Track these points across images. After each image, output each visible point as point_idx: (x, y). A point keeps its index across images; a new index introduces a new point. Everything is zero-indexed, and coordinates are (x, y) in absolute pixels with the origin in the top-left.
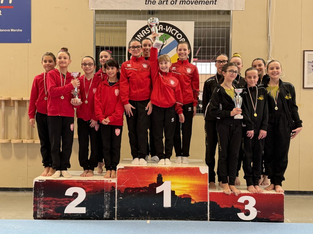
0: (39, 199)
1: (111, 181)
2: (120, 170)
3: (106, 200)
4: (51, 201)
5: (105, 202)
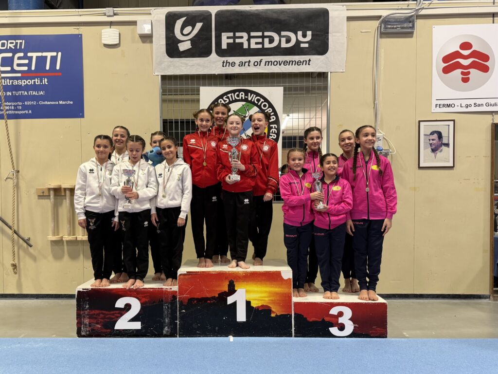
2: (181, 276)
3: (166, 312)
4: (98, 314)
5: (164, 315)
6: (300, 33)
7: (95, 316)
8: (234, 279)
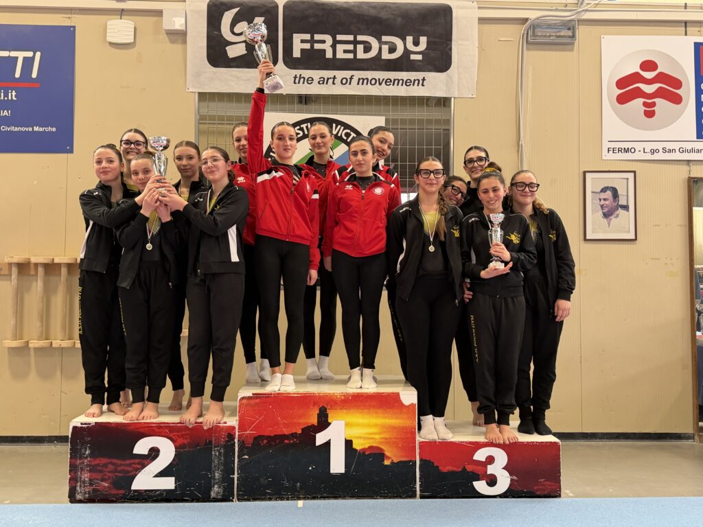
0: (80, 461)
1: (225, 423)
2: (244, 401)
3: (216, 462)
4: (105, 465)
5: (213, 466)
6: (410, 39)
7: (100, 468)
8: (327, 405)
